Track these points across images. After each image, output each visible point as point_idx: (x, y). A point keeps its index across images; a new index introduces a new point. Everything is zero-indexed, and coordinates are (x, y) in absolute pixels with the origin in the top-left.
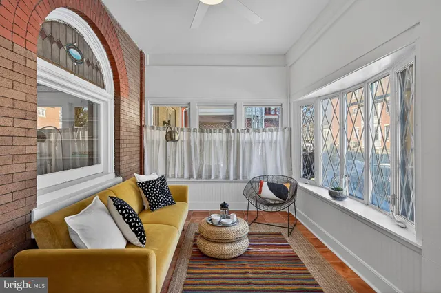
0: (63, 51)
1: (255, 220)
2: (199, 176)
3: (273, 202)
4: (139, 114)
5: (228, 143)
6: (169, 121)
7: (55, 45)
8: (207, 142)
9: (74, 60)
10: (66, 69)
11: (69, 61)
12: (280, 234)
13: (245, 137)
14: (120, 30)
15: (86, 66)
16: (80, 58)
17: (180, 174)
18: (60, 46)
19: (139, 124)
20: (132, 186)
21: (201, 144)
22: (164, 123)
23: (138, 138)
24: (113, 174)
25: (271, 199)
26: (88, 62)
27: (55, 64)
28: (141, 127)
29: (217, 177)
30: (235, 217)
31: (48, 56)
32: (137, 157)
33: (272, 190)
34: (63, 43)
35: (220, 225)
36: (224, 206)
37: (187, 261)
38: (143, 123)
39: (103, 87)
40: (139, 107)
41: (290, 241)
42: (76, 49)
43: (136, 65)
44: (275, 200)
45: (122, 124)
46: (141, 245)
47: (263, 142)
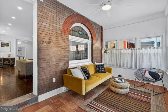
0: (77, 33)
1: (142, 86)
2: (120, 66)
3: (151, 80)
4: (100, 45)
5: (132, 54)
6: (115, 47)
7: (75, 32)
8: (123, 54)
9: (80, 34)
10: (78, 37)
11: (79, 35)
12: (150, 93)
13: (139, 52)
14: (93, 23)
15: (83, 35)
16: (81, 33)
17: (113, 64)
18: (76, 32)
19: (100, 48)
20: (94, 65)
21: (121, 54)
22: (113, 47)
23: (100, 52)
24: (91, 62)
25: (150, 79)
26: (84, 34)
27: (75, 36)
28: (101, 49)
29: (127, 67)
30: (123, 81)
31: (73, 35)
32: (100, 58)
33: (150, 75)
34: (77, 31)
35: (117, 82)
36: (120, 76)
37: (104, 90)
38: (102, 48)
39: (89, 39)
40: (100, 43)
41: (152, 97)
42: (81, 31)
43: (99, 31)
44: (152, 79)
45: (93, 49)
46: (87, 79)
47: (150, 54)
